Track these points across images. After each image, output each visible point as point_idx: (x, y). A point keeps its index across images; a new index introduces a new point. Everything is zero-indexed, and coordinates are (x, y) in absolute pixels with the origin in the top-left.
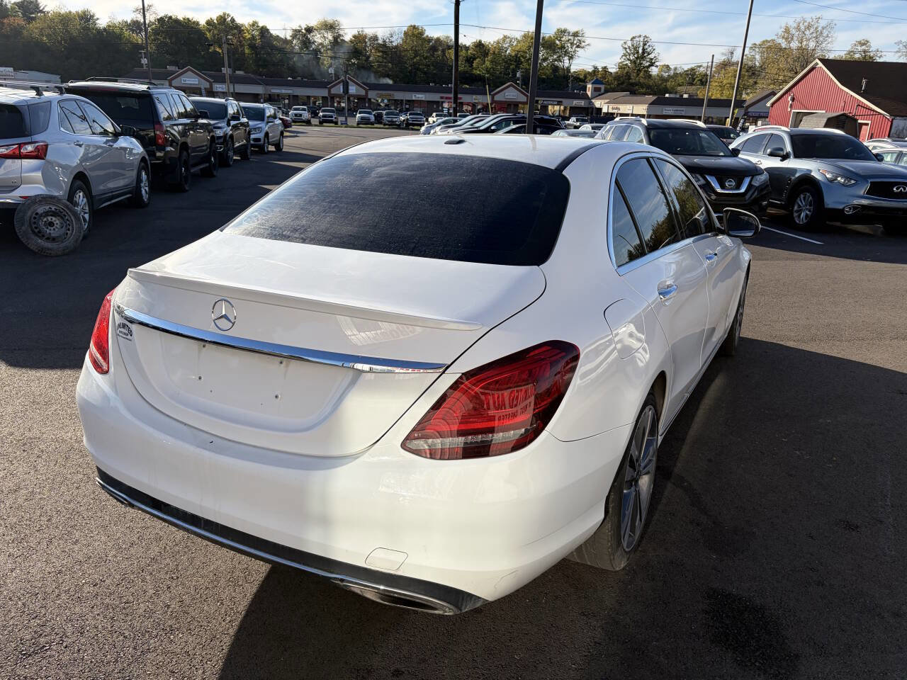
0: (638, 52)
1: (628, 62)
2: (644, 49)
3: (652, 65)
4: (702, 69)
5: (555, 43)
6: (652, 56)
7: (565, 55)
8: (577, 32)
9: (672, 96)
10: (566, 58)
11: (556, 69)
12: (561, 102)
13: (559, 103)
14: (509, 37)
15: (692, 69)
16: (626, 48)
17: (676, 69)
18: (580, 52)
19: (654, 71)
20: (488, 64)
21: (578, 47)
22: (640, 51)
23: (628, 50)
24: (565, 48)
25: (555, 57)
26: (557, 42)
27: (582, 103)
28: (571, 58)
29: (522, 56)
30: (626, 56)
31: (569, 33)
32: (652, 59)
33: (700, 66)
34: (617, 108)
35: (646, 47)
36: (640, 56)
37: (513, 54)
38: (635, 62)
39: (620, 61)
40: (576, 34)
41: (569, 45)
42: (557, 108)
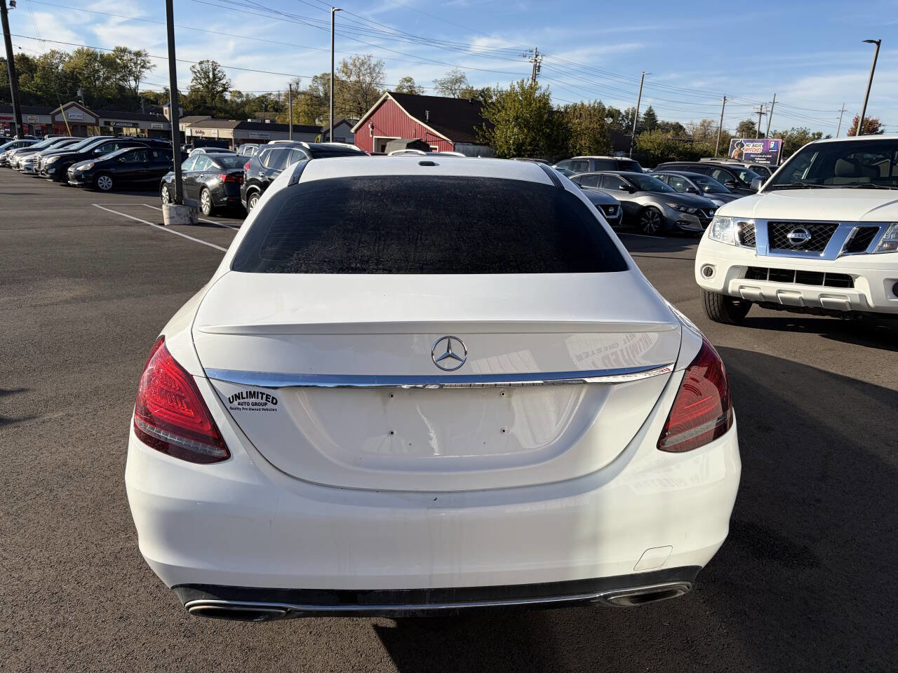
0: (209, 77)
1: (200, 86)
2: (214, 75)
3: (225, 90)
4: (272, 97)
5: (115, 62)
6: (223, 81)
7: (130, 75)
8: (139, 52)
9: (254, 121)
10: (132, 78)
11: (122, 89)
12: (137, 124)
13: (135, 126)
14: (58, 53)
15: (263, 96)
16: (195, 72)
17: (247, 95)
18: (146, 73)
19: (228, 96)
20: (37, 80)
21: (143, 67)
22: (211, 76)
23: (198, 74)
24: (128, 68)
25: (118, 76)
26: (118, 61)
27: (161, 126)
28: (137, 79)
29: (80, 74)
30: (197, 80)
31: (130, 53)
32: (224, 85)
33: (270, 94)
34: (201, 132)
35: (216, 72)
36: (211, 80)
37: (68, 71)
38: (207, 87)
39: (191, 84)
40: (138, 54)
41: (132, 64)
42: (133, 130)
